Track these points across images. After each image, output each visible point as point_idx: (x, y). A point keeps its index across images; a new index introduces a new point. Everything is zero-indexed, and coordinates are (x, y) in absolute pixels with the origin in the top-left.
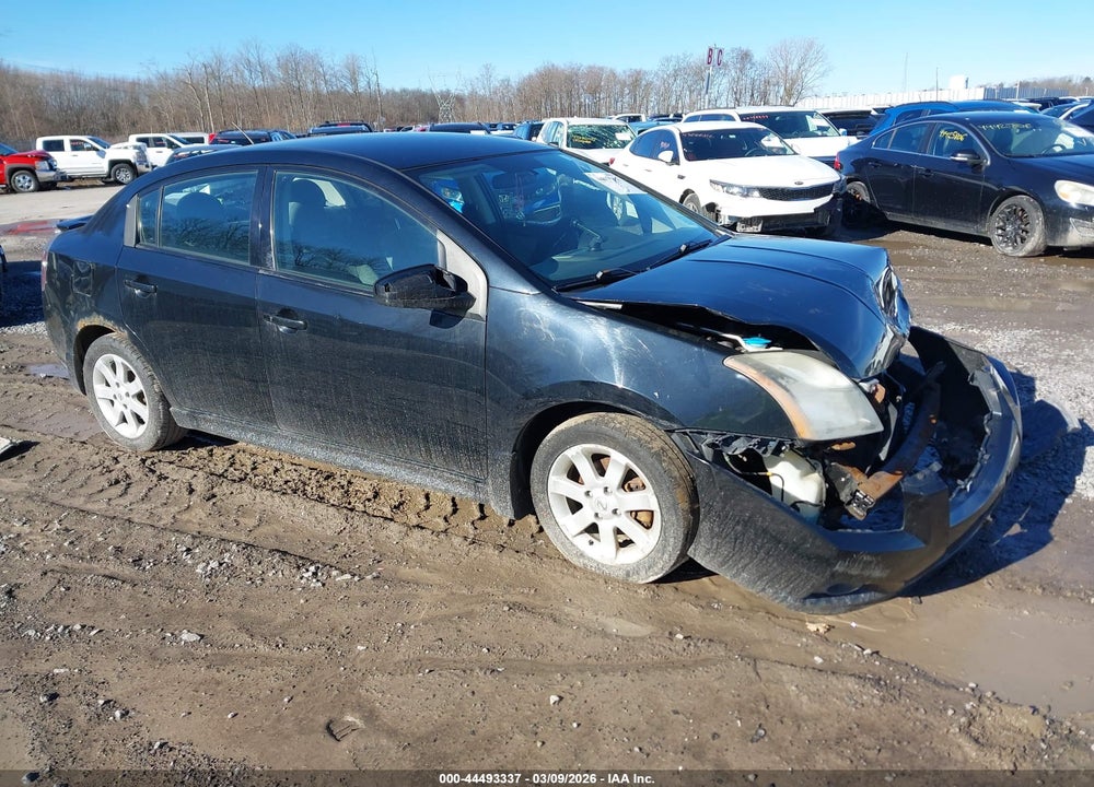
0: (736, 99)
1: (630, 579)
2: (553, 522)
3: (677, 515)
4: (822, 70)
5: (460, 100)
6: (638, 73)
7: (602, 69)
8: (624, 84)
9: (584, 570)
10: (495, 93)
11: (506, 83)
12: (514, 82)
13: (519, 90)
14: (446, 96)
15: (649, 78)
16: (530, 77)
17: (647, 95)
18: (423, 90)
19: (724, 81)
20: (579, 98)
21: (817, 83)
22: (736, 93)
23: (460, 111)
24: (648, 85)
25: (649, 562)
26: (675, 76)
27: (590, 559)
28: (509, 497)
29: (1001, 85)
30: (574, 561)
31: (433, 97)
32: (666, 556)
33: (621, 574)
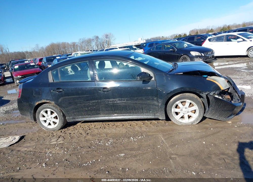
0: (97, 47)
1: (193, 124)
2: (174, 118)
3: (202, 109)
4: (114, 39)
5: (31, 53)
6: (74, 43)
7: (65, 43)
8: (71, 46)
9: (182, 125)
10: (40, 50)
11: (42, 48)
12: (44, 47)
13: (46, 49)
14: (27, 52)
15: (77, 44)
16: (48, 46)
17: (77, 47)
18: (20, 52)
19: (94, 43)
20: (61, 50)
21: (113, 42)
22: (97, 45)
23: (32, 55)
24: (77, 45)
25: (197, 119)
26: (83, 43)
27: (183, 123)
28: (164, 115)
29: (148, 39)
30: (180, 124)
31: (23, 53)
32: (201, 117)
33: (191, 124)
